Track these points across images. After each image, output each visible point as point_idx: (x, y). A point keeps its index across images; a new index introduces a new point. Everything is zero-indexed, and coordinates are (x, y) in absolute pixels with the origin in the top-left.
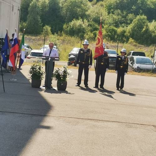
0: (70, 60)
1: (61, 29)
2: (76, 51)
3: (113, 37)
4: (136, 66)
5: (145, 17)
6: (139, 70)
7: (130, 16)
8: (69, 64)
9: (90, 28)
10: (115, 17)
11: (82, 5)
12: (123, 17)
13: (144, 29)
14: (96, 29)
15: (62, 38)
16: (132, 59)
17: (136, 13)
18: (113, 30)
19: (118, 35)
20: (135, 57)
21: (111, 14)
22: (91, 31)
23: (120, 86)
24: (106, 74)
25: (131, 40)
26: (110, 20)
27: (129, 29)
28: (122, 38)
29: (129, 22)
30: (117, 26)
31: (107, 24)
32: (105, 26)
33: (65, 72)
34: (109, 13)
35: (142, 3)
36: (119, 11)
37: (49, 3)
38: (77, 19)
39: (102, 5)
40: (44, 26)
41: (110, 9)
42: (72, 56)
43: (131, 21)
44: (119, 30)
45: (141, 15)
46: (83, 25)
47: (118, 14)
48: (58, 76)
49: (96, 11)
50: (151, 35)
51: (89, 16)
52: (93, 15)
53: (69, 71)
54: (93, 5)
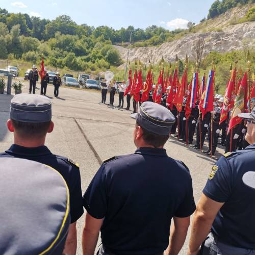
0: (26, 76)
1: (21, 57)
2: (29, 71)
3: (54, 64)
4: (67, 82)
5: (74, 54)
6: (69, 85)
7: (65, 52)
8: (25, 79)
9: (39, 57)
10: (56, 52)
11: (35, 43)
12: (61, 53)
13: (73, 61)
14: (44, 58)
15: (21, 62)
16: (65, 79)
17: (69, 51)
18: (54, 60)
19: (58, 64)
20: (67, 78)
21: (53, 50)
22: (41, 60)
23: (56, 94)
24: (48, 86)
25: (65, 67)
26: (53, 54)
27: (64, 60)
28: (60, 65)
29: (64, 56)
30: (57, 58)
31: (50, 56)
32: (50, 57)
33: (20, 84)
34: (52, 49)
35: (72, 46)
36: (58, 49)
37: (12, 39)
38: (32, 51)
39: (47, 44)
40: (8, 53)
41: (53, 47)
42: (27, 74)
43: (66, 55)
44: (59, 60)
45: (72, 52)
46: (36, 56)
47: (58, 51)
48: (15, 87)
49: (44, 47)
50: (77, 65)
51: (39, 50)
52: (42, 49)
53: (23, 84)
54: (42, 43)
